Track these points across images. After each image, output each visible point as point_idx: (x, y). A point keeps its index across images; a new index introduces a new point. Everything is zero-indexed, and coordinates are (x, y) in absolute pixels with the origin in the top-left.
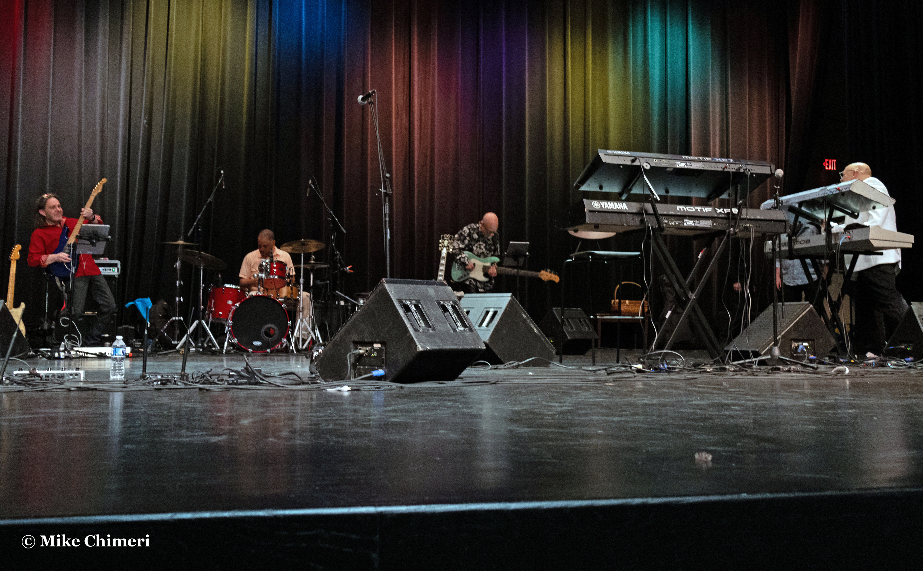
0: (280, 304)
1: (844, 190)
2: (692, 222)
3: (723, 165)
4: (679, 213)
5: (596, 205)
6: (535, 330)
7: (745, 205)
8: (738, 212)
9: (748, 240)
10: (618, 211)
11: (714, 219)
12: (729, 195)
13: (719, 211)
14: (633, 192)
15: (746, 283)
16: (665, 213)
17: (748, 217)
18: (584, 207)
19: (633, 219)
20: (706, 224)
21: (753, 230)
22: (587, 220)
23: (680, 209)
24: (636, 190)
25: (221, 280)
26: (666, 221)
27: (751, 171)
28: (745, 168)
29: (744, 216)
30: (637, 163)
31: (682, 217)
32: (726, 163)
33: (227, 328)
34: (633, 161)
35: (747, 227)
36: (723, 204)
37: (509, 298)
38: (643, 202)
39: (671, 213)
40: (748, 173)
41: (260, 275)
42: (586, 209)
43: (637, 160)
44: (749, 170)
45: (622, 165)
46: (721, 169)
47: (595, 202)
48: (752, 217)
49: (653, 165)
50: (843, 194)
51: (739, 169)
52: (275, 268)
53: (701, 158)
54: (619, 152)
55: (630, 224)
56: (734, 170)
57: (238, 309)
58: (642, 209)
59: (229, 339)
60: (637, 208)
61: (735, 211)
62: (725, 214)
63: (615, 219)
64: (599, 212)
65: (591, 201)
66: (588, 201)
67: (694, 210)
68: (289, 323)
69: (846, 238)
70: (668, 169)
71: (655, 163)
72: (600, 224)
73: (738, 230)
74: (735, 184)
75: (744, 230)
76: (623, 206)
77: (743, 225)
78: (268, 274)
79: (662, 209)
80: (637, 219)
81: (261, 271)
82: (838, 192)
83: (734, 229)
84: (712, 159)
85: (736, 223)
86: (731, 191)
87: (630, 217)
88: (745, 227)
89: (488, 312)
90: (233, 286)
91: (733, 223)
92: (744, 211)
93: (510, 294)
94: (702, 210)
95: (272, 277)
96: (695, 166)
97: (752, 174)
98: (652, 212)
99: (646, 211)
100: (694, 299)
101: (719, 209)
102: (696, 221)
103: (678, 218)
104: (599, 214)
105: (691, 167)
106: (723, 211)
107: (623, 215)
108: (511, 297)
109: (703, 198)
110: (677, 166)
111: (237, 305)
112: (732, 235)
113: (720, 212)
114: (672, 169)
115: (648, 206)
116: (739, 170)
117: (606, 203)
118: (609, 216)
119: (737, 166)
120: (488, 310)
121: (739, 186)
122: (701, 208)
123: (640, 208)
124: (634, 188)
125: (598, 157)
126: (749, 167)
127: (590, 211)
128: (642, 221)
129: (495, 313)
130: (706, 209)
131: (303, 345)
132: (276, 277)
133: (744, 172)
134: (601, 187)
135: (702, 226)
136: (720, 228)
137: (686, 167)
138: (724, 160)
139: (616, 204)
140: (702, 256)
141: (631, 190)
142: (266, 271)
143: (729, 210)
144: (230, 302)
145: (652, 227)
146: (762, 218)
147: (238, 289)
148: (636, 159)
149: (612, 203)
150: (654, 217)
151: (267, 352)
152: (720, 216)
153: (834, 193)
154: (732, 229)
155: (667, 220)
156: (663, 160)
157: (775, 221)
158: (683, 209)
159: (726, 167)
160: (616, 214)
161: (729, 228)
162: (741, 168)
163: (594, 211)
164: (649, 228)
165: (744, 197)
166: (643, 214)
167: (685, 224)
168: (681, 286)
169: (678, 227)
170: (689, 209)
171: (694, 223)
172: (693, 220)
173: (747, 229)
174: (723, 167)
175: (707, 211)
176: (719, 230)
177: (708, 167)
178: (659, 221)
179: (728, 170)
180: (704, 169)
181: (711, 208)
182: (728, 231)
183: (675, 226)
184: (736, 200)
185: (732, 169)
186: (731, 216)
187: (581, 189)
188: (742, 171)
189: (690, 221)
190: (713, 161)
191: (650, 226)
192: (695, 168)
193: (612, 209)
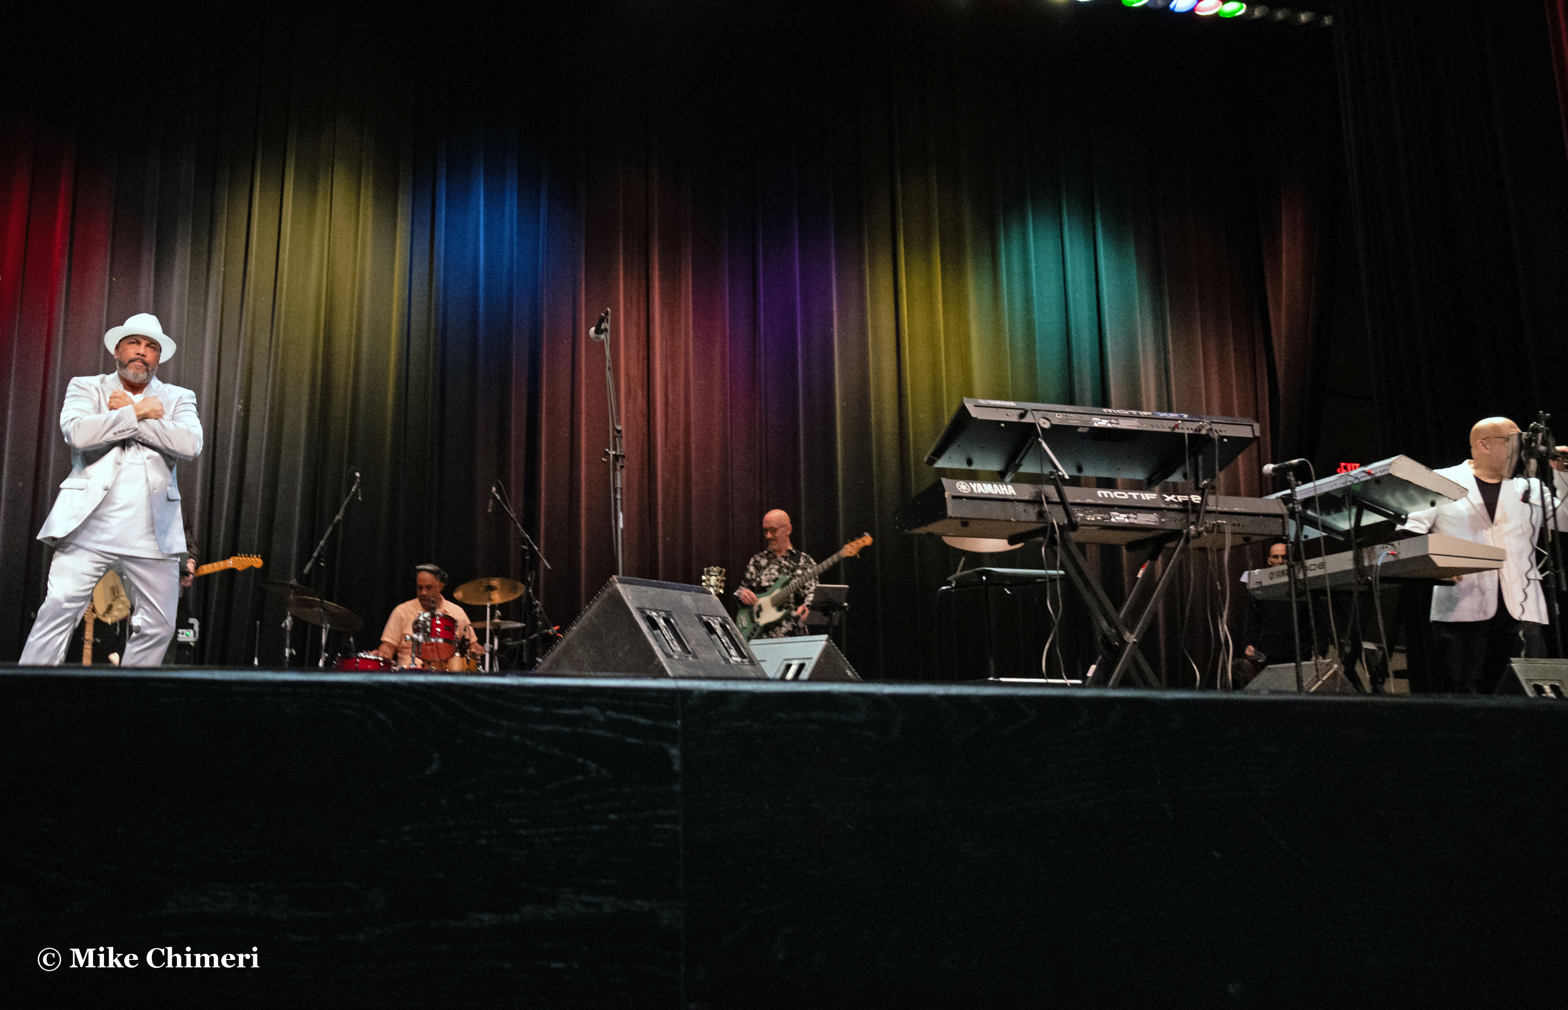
1: (1379, 475)
2: (1125, 516)
3: (1172, 424)
4: (1101, 502)
5: (963, 487)
7: (1213, 488)
8: (1202, 501)
10: (1000, 497)
11: (1160, 512)
12: (1185, 476)
13: (1168, 498)
14: (1022, 470)
15: (1222, 616)
16: (1078, 501)
17: (1219, 509)
18: (944, 491)
19: (1025, 511)
20: (1148, 519)
21: (1228, 529)
22: (950, 512)
23: (1102, 494)
24: (1028, 467)
26: (1081, 515)
27: (1221, 434)
28: (1208, 427)
29: (1211, 507)
30: (1028, 419)
31: (1108, 507)
32: (1177, 420)
34: (1022, 416)
35: (1219, 525)
36: (1175, 489)
37: (824, 643)
38: (1041, 484)
39: (1088, 501)
40: (1215, 437)
41: (415, 636)
42: (947, 494)
43: (1029, 414)
44: (1216, 431)
45: (1003, 422)
46: (1168, 430)
47: (962, 482)
48: (1226, 509)
49: (1054, 422)
50: (1378, 481)
51: (1200, 428)
52: (438, 626)
53: (1134, 412)
54: (998, 403)
55: (1022, 519)
56: (1191, 432)
58: (1039, 494)
60: (1031, 493)
61: (1196, 499)
62: (1179, 503)
63: (994, 511)
64: (968, 498)
65: (954, 481)
66: (949, 480)
67: (1126, 497)
69: (1388, 554)
70: (1080, 430)
71: (1058, 419)
72: (972, 519)
73: (1202, 529)
74: (1194, 456)
75: (1212, 532)
76: (1007, 490)
77: (1210, 521)
78: (428, 635)
79: (1073, 494)
80: (1033, 511)
81: (416, 631)
82: (1369, 478)
83: (1196, 527)
84: (1153, 414)
85: (1198, 518)
86: (1187, 467)
87: (1020, 507)
88: (1214, 524)
89: (788, 667)
91: (1193, 518)
92: (1211, 499)
93: (825, 637)
94: (1139, 497)
95: (433, 640)
96: (1125, 424)
97: (1222, 438)
98: (1056, 498)
99: (1047, 498)
100: (1134, 643)
101: (1169, 496)
102: (1132, 515)
103: (1101, 509)
104: (969, 501)
105: (1119, 426)
106: (1176, 498)
107: (1009, 504)
108: (827, 640)
109: (1141, 481)
110: (1096, 425)
112: (1194, 537)
113: (1171, 501)
114: (1086, 430)
115: (1050, 490)
116: (1200, 430)
117: (979, 485)
118: (985, 505)
119: (1195, 426)
120: (789, 662)
121: (1200, 458)
122: (1138, 494)
123: (1037, 493)
124: (1023, 462)
125: (963, 410)
126: (1214, 427)
127: (954, 497)
128: (1041, 514)
129: (801, 667)
130: (1146, 495)
133: (1207, 435)
134: (970, 462)
135: (1142, 523)
136: (1173, 526)
137: (1109, 425)
138: (1172, 415)
139: (995, 486)
140: (1144, 575)
141: (1019, 465)
142: (425, 631)
143: (1186, 498)
145: (1058, 524)
146: (1243, 510)
148: (1026, 411)
149: (990, 485)
150: (1061, 507)
152: (1172, 506)
153: (1363, 479)
154: (1192, 527)
155: (1082, 512)
156: (1071, 415)
157: (1265, 515)
158: (1108, 494)
159: (1177, 426)
160: (998, 503)
161: (1188, 527)
162: (1203, 427)
163: (960, 498)
164: (1053, 524)
165: (1210, 474)
166: (1042, 503)
167: (1113, 520)
168: (1111, 623)
169: (1102, 524)
170: (1118, 495)
171: (1128, 518)
172: (1126, 513)
173: (1218, 530)
174: (1172, 426)
175: (1148, 498)
176: (1170, 530)
177: (1146, 426)
178: (1068, 514)
179: (1181, 431)
180: (1140, 429)
181: (1155, 495)
182: (1185, 531)
183: (1097, 523)
184: (1197, 482)
185: (1188, 429)
186: (1190, 507)
187: (937, 465)
188: (1204, 432)
189: (1121, 515)
190: (1155, 416)
191: (1055, 523)
192: (1124, 427)
193: (990, 494)
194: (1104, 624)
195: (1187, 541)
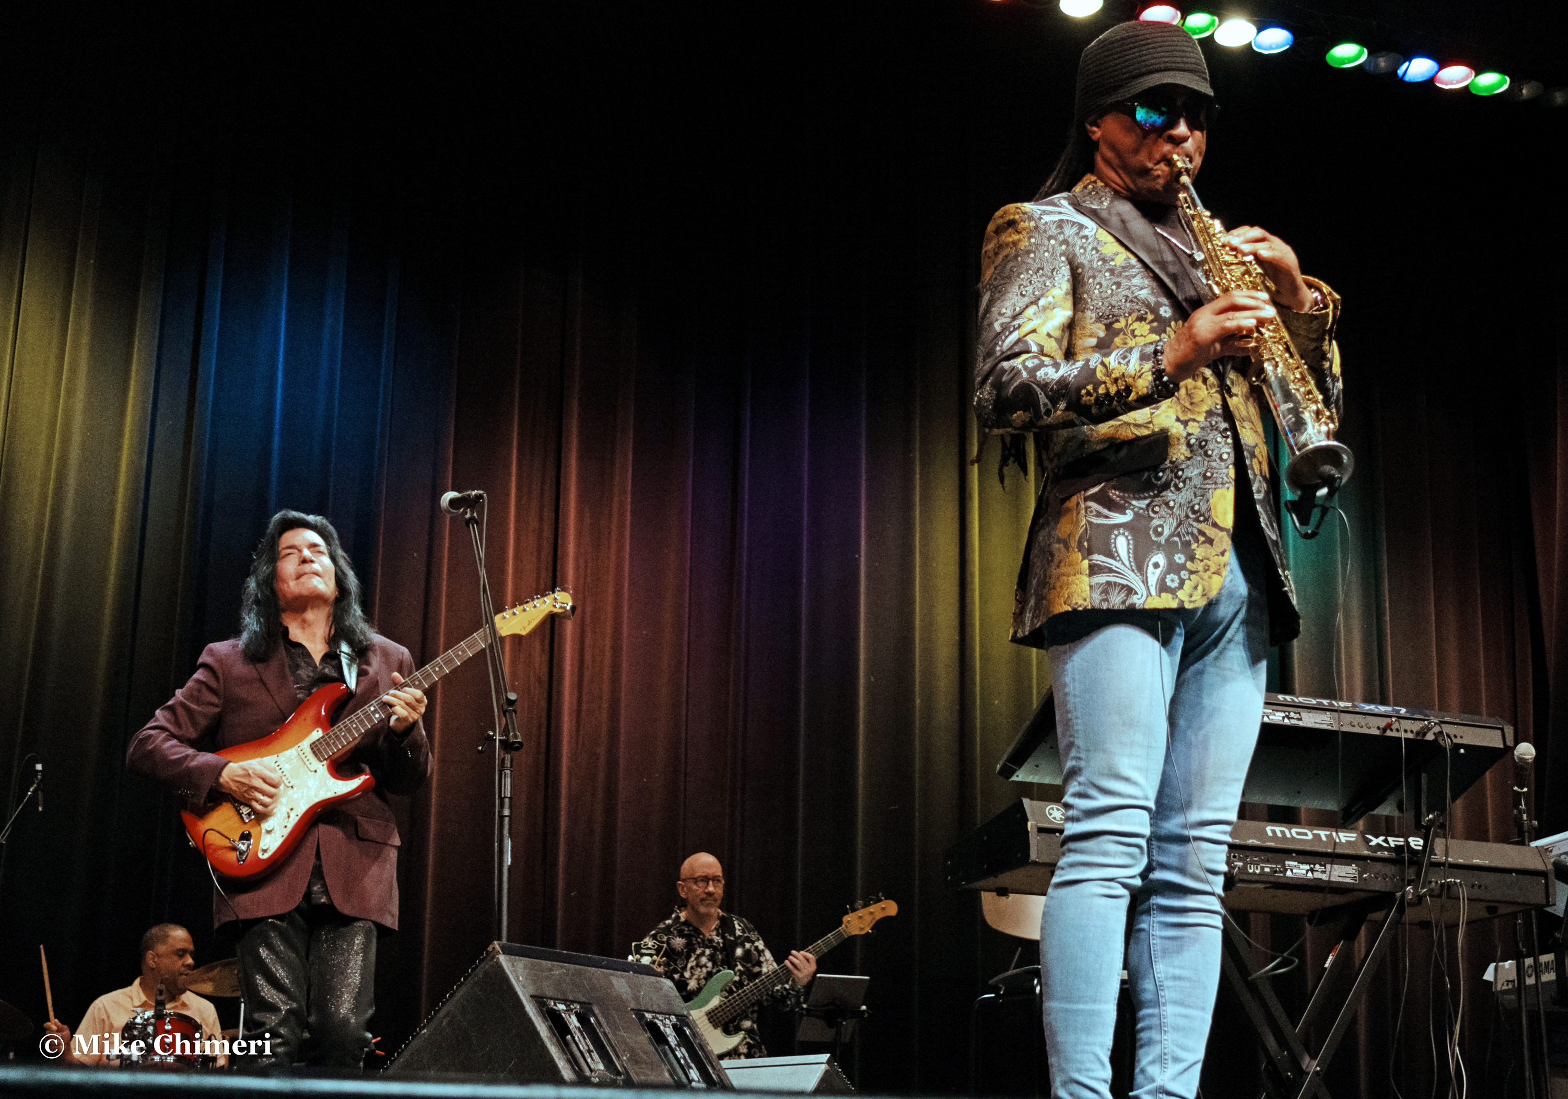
2: (1308, 867)
3: (1383, 722)
4: (1272, 844)
5: (1056, 813)
7: (1442, 826)
8: (1425, 846)
11: (1361, 862)
12: (1400, 806)
13: (1374, 841)
16: (1237, 842)
17: (1451, 860)
18: (1026, 820)
20: (1342, 873)
21: (1463, 893)
22: (1033, 856)
23: (1274, 832)
26: (1241, 864)
27: (1455, 741)
28: (1437, 729)
29: (1439, 857)
31: (1282, 853)
32: (1391, 717)
35: (1449, 886)
36: (1388, 826)
37: (823, 1067)
39: (1252, 842)
40: (1447, 745)
42: (1029, 824)
44: (1448, 736)
46: (1377, 732)
48: (1461, 861)
51: (1423, 732)
53: (1325, 702)
56: (1410, 736)
61: (1416, 843)
62: (1389, 849)
65: (1040, 803)
66: (1034, 803)
67: (1310, 837)
73: (1424, 891)
75: (1439, 896)
77: (1438, 880)
83: (1415, 889)
84: (1354, 706)
85: (1419, 875)
86: (1402, 793)
88: (1442, 884)
91: (1411, 873)
92: (1439, 844)
93: (825, 1058)
94: (1329, 837)
96: (1310, 720)
97: (1458, 746)
100: (1317, 1073)
101: (1377, 837)
102: (1317, 867)
103: (1270, 855)
105: (1301, 724)
106: (1386, 841)
108: (829, 1063)
109: (1332, 812)
112: (1411, 904)
113: (1378, 844)
116: (1425, 734)
119: (1417, 726)
121: (1423, 778)
122: (1328, 833)
126: (1447, 729)
127: (1041, 830)
130: (1341, 834)
133: (1436, 741)
135: (1332, 879)
136: (1379, 886)
137: (1286, 721)
138: (1383, 709)
140: (1333, 964)
143: (1401, 841)
152: (1379, 854)
154: (1409, 888)
155: (1240, 860)
157: (1519, 871)
158: (1282, 832)
159: (1389, 727)
161: (1404, 887)
162: (1429, 729)
163: (1051, 831)
165: (1439, 805)
167: (1289, 873)
168: (1282, 1042)
169: (1272, 879)
170: (1298, 833)
171: (1312, 870)
172: (1310, 864)
173: (1449, 893)
174: (1382, 725)
175: (1344, 840)
176: (1376, 891)
177: (1343, 724)
179: (1394, 734)
180: (1334, 728)
181: (1355, 835)
182: (1399, 894)
183: (1264, 878)
184: (1418, 816)
185: (1406, 731)
186: (1406, 855)
187: (1016, 778)
188: (1430, 737)
189: (1302, 866)
190: (1358, 710)
192: (1310, 725)
194: (1272, 1044)
195: (1401, 910)
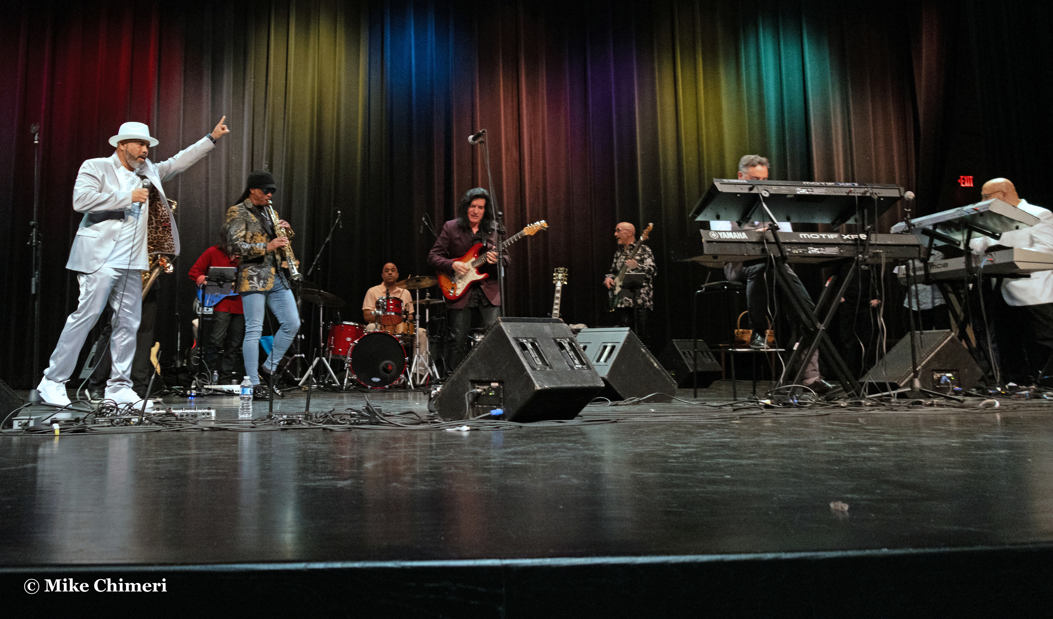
0: (396, 340)
1: (982, 211)
2: (817, 249)
4: (802, 241)
5: (714, 235)
6: (655, 365)
7: (874, 230)
8: (867, 238)
9: (879, 267)
10: (738, 240)
11: (840, 246)
12: (856, 220)
13: (845, 237)
16: (788, 241)
17: (878, 242)
18: (701, 238)
19: (753, 249)
20: (832, 251)
21: (883, 255)
22: (705, 252)
23: (803, 236)
25: (340, 317)
26: (789, 250)
27: (878, 195)
28: (871, 191)
29: (873, 242)
30: (755, 191)
31: (807, 244)
32: (851, 187)
33: (346, 364)
34: (751, 189)
35: (877, 253)
36: (850, 230)
37: (627, 333)
39: (794, 241)
40: (875, 197)
41: (377, 312)
42: (703, 240)
44: (876, 194)
45: (740, 193)
46: (845, 194)
48: (882, 243)
49: (773, 192)
50: (981, 214)
51: (865, 193)
52: (391, 305)
55: (751, 254)
56: (860, 195)
57: (356, 346)
58: (762, 238)
59: (349, 375)
61: (863, 236)
62: (852, 240)
63: (735, 250)
64: (717, 242)
67: (818, 237)
68: (407, 359)
69: (987, 260)
70: (788, 196)
71: (774, 190)
72: (720, 254)
73: (867, 257)
74: (862, 210)
75: (873, 257)
76: (742, 236)
77: (872, 251)
78: (385, 311)
80: (758, 249)
81: (378, 307)
82: (975, 212)
83: (863, 256)
84: (836, 184)
85: (864, 250)
86: (857, 216)
87: (750, 247)
88: (875, 253)
89: (605, 347)
90: (352, 324)
91: (861, 249)
92: (873, 236)
93: (628, 329)
94: (826, 237)
95: (388, 313)
96: (818, 191)
97: (880, 197)
98: (773, 240)
99: (767, 240)
100: (823, 330)
101: (846, 235)
102: (822, 249)
103: (802, 245)
104: (718, 244)
105: (813, 193)
106: (851, 237)
107: (743, 244)
108: (629, 331)
109: (829, 224)
110: (798, 193)
111: (356, 342)
113: (848, 238)
114: (792, 196)
118: (728, 246)
119: (862, 190)
120: (605, 344)
121: (866, 211)
122: (826, 235)
125: (714, 187)
126: (875, 191)
127: (708, 242)
128: (764, 250)
129: (613, 348)
130: (831, 235)
131: (420, 382)
132: (393, 314)
133: (870, 196)
135: (828, 253)
136: (847, 255)
137: (807, 193)
138: (849, 184)
139: (734, 233)
140: (829, 285)
142: (383, 308)
143: (856, 236)
144: (349, 339)
145: (774, 256)
146: (894, 243)
147: (356, 326)
149: (731, 233)
150: (776, 245)
151: (386, 388)
152: (847, 242)
153: (972, 213)
154: (860, 256)
155: (790, 248)
156: (783, 187)
157: (907, 245)
158: (807, 236)
159: (850, 191)
160: (736, 244)
161: (857, 255)
162: (868, 191)
163: (712, 242)
164: (771, 256)
165: (872, 221)
166: (763, 243)
167: (810, 252)
168: (808, 317)
169: (803, 255)
170: (814, 236)
171: (819, 250)
172: (817, 248)
173: (877, 255)
174: (848, 191)
175: (832, 237)
177: (831, 192)
178: (781, 251)
179: (853, 195)
180: (828, 194)
181: (837, 234)
182: (856, 258)
183: (799, 254)
184: (863, 226)
185: (857, 193)
186: (859, 242)
187: (697, 220)
188: (868, 194)
189: (815, 249)
190: (837, 186)
191: (772, 255)
192: (818, 193)
193: (731, 239)
194: (804, 317)
195: (857, 264)
